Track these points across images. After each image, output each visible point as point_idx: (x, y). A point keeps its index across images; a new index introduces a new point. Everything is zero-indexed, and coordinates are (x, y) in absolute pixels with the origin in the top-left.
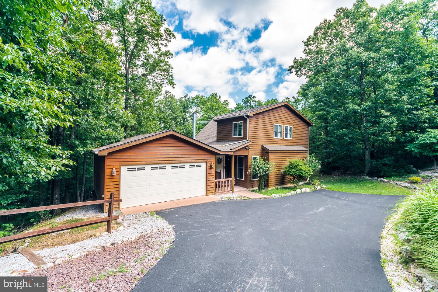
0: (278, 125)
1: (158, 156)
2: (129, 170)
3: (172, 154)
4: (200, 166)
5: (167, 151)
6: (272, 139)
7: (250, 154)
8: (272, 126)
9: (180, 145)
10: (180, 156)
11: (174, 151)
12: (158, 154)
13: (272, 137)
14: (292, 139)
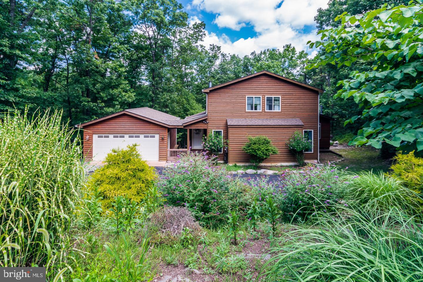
0: (254, 97)
1: (117, 129)
2: (99, 137)
3: (128, 127)
4: (154, 137)
5: (124, 125)
6: (244, 112)
7: (209, 128)
8: (244, 98)
9: (134, 121)
10: (135, 129)
11: (129, 125)
12: (117, 127)
13: (244, 110)
14: (280, 111)
